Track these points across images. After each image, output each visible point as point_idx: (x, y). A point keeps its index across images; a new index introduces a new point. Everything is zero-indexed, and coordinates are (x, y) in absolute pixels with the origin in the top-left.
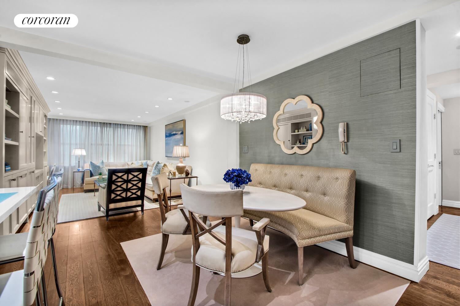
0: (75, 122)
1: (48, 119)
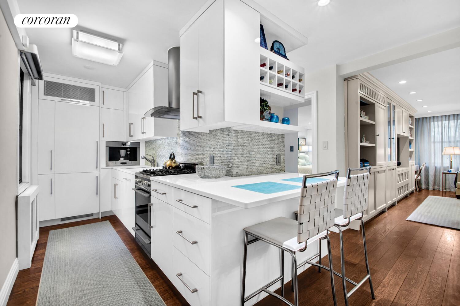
0: (448, 117)
1: (415, 119)
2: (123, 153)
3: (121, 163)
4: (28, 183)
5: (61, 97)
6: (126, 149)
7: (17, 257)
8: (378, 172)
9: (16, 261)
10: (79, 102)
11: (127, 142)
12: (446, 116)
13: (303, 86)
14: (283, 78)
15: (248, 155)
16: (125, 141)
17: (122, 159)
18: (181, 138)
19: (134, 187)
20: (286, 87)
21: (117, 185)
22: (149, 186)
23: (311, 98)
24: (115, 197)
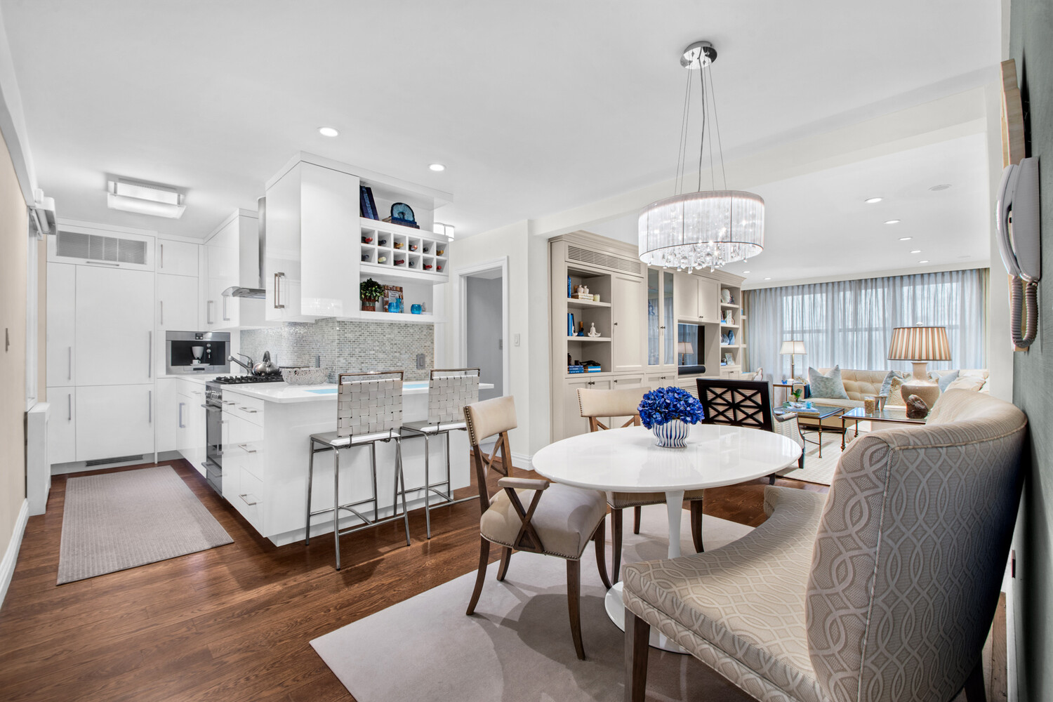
0: (802, 288)
1: (744, 292)
2: (198, 351)
3: (195, 369)
4: (33, 398)
5: (86, 257)
6: (203, 344)
7: (26, 497)
8: (616, 381)
9: (25, 503)
10: (118, 265)
11: (206, 332)
12: (798, 286)
13: (446, 261)
14: (405, 254)
15: (362, 354)
16: (201, 330)
17: (196, 362)
18: (287, 329)
19: (205, 403)
20: (411, 265)
21: (184, 404)
22: (220, 397)
23: (501, 267)
24: (181, 426)
